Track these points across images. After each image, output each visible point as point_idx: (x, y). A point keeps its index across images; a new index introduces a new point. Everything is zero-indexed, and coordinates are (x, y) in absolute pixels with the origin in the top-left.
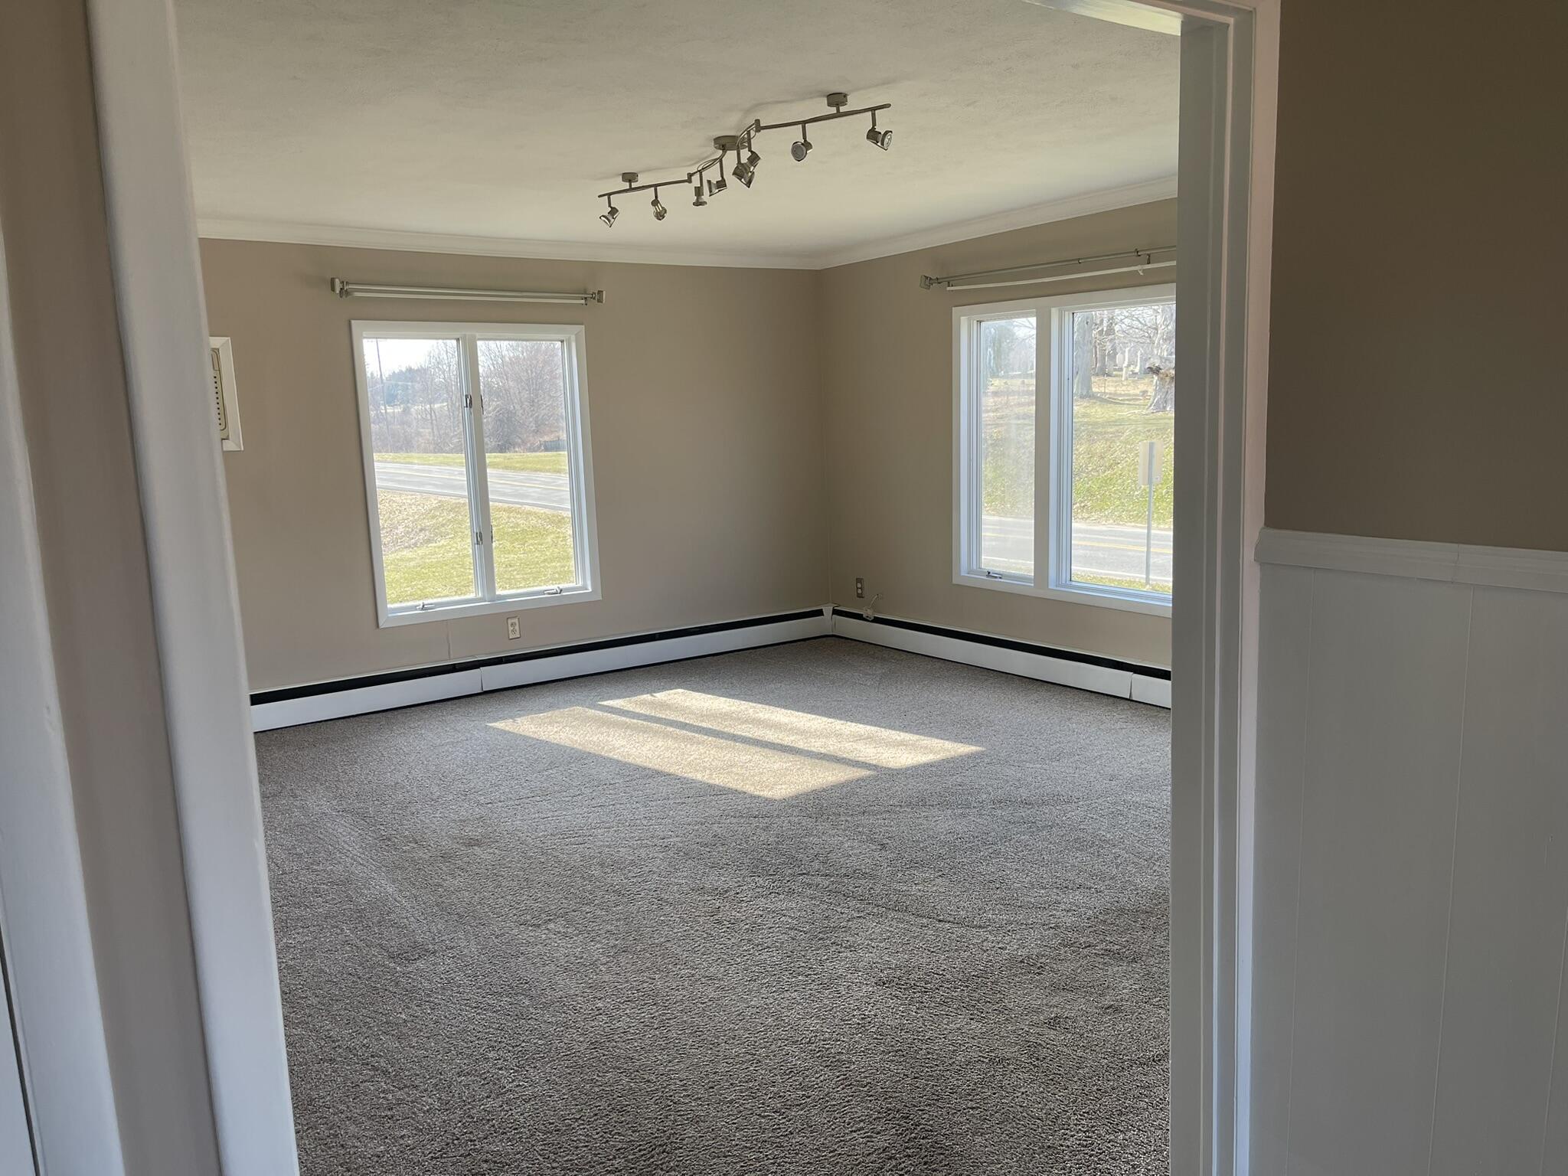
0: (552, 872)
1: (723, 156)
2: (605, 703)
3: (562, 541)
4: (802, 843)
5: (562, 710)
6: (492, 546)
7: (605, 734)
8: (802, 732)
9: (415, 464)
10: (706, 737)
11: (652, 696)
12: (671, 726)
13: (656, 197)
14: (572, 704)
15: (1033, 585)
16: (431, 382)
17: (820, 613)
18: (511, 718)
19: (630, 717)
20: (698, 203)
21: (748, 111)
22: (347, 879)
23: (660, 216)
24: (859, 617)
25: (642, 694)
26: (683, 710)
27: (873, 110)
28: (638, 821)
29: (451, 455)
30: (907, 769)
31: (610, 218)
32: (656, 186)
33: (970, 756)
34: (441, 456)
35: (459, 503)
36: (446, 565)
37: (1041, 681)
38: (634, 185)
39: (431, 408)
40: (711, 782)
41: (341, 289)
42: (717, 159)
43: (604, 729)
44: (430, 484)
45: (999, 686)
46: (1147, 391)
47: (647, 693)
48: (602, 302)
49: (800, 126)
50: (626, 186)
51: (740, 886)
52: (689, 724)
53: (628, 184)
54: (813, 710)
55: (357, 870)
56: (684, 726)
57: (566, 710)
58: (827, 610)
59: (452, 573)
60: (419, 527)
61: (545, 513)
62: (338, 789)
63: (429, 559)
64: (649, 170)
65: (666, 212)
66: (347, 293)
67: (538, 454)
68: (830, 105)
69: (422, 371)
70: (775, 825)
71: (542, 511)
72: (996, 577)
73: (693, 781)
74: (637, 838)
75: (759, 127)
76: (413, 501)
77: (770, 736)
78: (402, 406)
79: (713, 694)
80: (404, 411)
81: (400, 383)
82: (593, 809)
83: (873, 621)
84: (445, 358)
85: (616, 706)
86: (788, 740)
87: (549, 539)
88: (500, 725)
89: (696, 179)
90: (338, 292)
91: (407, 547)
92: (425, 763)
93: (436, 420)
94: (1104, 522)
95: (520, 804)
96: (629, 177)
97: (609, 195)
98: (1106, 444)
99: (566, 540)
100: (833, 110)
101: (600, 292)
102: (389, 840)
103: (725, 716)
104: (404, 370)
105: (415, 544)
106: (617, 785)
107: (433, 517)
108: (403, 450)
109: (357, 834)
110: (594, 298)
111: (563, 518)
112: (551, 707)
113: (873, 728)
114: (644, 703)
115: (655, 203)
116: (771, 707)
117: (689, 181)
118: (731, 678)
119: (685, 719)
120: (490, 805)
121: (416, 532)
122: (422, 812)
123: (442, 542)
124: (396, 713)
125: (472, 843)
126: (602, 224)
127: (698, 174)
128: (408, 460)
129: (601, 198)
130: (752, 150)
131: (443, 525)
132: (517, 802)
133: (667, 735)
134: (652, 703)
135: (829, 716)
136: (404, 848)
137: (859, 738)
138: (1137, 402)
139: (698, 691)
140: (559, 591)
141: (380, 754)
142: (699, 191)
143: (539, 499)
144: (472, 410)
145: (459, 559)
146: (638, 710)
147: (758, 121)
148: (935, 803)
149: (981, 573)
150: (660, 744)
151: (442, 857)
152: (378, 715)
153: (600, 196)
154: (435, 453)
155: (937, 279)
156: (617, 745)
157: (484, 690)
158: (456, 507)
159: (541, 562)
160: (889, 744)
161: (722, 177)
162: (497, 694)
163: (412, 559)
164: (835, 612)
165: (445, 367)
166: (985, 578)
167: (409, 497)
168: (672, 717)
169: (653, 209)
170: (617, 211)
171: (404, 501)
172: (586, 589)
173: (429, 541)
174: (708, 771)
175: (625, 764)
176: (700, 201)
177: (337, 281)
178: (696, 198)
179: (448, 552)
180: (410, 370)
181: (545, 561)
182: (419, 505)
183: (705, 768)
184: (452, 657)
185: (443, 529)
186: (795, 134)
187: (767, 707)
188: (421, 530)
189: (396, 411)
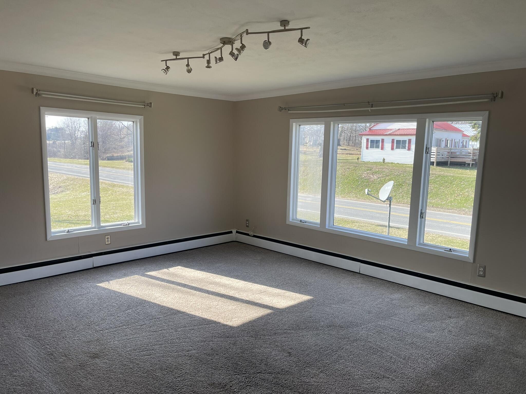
0: (137, 375)
1: (223, 47)
2: (148, 273)
3: (114, 193)
4: (253, 352)
5: (130, 277)
6: (100, 206)
7: (151, 290)
8: (236, 289)
9: (57, 162)
10: (195, 292)
11: (168, 270)
12: (179, 286)
13: (188, 63)
14: (134, 274)
15: (319, 226)
16: (65, 133)
17: (231, 232)
18: (107, 281)
19: (160, 281)
20: (208, 67)
21: (243, 25)
22: (31, 382)
23: (189, 71)
24: (248, 235)
25: (163, 269)
26: (183, 277)
27: (301, 29)
28: (174, 340)
29: (72, 160)
30: (286, 309)
31: (166, 71)
32: (188, 58)
33: (308, 301)
34: (68, 160)
35: (75, 178)
36: (70, 201)
37: (323, 264)
38: (178, 57)
39: (64, 142)
40: (203, 317)
41: (36, 93)
42: (219, 48)
43: (150, 287)
44: (64, 170)
45: (307, 266)
46: (316, 151)
47: (166, 268)
48: (151, 107)
49: (267, 34)
50: (175, 57)
51: (231, 382)
52: (187, 285)
53: (175, 56)
54: (237, 277)
55: (36, 375)
56: (185, 286)
57: (132, 277)
58: (234, 231)
59: (72, 205)
60: (59, 186)
61: (108, 183)
62: (26, 322)
63: (63, 198)
64: (185, 51)
65: (192, 70)
66: (39, 95)
67: (105, 161)
68: (281, 25)
69: (61, 129)
70: (238, 342)
71: (107, 182)
72: (304, 222)
73: (195, 316)
74: (176, 351)
75: (248, 33)
76: (57, 176)
77: (222, 291)
78: (53, 141)
79: (194, 269)
80: (53, 143)
81: (52, 133)
82: (152, 333)
83: (253, 237)
84: (71, 125)
85: (153, 275)
86: (231, 293)
87: (110, 192)
88: (102, 285)
89: (207, 57)
90: (35, 94)
91: (53, 194)
92: (69, 306)
93: (66, 146)
94: (305, 193)
95: (116, 331)
96: (176, 54)
97: (166, 61)
98: (305, 168)
99: (116, 193)
100: (283, 28)
101: (151, 103)
102: (52, 355)
103: (201, 280)
104: (54, 128)
105: (57, 193)
106: (161, 319)
107: (64, 183)
108: (53, 157)
109: (35, 351)
110: (148, 106)
111: (115, 185)
112: (125, 275)
113: (264, 287)
114: (165, 273)
115: (188, 65)
116: (220, 276)
117: (203, 57)
118: (200, 261)
119: (185, 281)
120: (101, 332)
121: (57, 188)
122: (68, 336)
123: (68, 192)
124: (53, 278)
125: (95, 356)
126: (162, 73)
127: (208, 55)
128: (55, 160)
129: (162, 62)
130: (242, 43)
131: (68, 186)
132: (114, 330)
133: (178, 291)
134: (168, 273)
135: (245, 280)
136: (60, 360)
137: (261, 292)
138: (313, 154)
139: (187, 267)
140: (128, 224)
141: (46, 301)
142: (209, 62)
143: (106, 177)
144: (94, 148)
145: (75, 199)
146: (163, 277)
147: (247, 30)
148: (304, 328)
149: (298, 220)
150: (176, 295)
151: (80, 366)
152: (45, 280)
153: (162, 61)
154: (65, 158)
155: (285, 108)
156: (157, 296)
157: (94, 266)
158: (74, 179)
159: (107, 201)
160: (274, 295)
161: (221, 56)
162: (99, 269)
163: (56, 199)
164: (237, 232)
165: (70, 128)
166: (299, 222)
167: (55, 175)
168: (179, 281)
169: (186, 68)
170: (170, 68)
171: (53, 176)
172: (139, 223)
173: (62, 191)
174: (200, 311)
175: (163, 306)
176: (209, 66)
177: (35, 90)
178: (207, 64)
179: (70, 196)
180: (56, 128)
181: (109, 201)
182: (59, 178)
183: (199, 309)
184: (80, 252)
185: (68, 187)
186: (264, 37)
187: (218, 276)
188: (59, 187)
189: (50, 142)
